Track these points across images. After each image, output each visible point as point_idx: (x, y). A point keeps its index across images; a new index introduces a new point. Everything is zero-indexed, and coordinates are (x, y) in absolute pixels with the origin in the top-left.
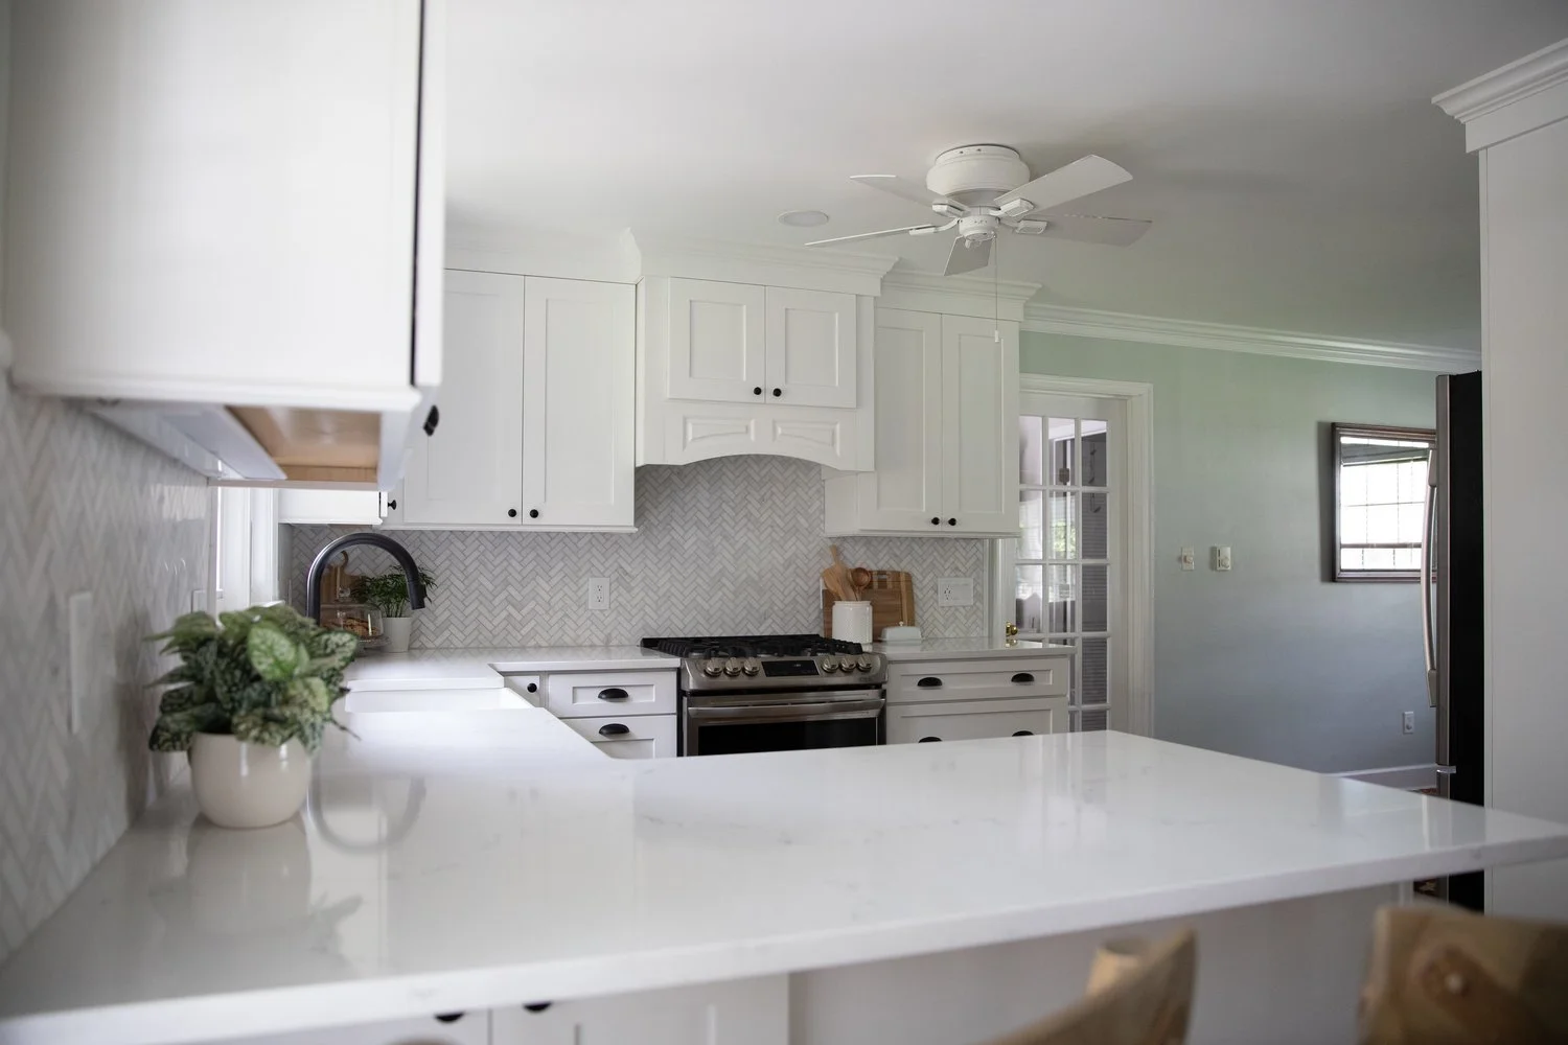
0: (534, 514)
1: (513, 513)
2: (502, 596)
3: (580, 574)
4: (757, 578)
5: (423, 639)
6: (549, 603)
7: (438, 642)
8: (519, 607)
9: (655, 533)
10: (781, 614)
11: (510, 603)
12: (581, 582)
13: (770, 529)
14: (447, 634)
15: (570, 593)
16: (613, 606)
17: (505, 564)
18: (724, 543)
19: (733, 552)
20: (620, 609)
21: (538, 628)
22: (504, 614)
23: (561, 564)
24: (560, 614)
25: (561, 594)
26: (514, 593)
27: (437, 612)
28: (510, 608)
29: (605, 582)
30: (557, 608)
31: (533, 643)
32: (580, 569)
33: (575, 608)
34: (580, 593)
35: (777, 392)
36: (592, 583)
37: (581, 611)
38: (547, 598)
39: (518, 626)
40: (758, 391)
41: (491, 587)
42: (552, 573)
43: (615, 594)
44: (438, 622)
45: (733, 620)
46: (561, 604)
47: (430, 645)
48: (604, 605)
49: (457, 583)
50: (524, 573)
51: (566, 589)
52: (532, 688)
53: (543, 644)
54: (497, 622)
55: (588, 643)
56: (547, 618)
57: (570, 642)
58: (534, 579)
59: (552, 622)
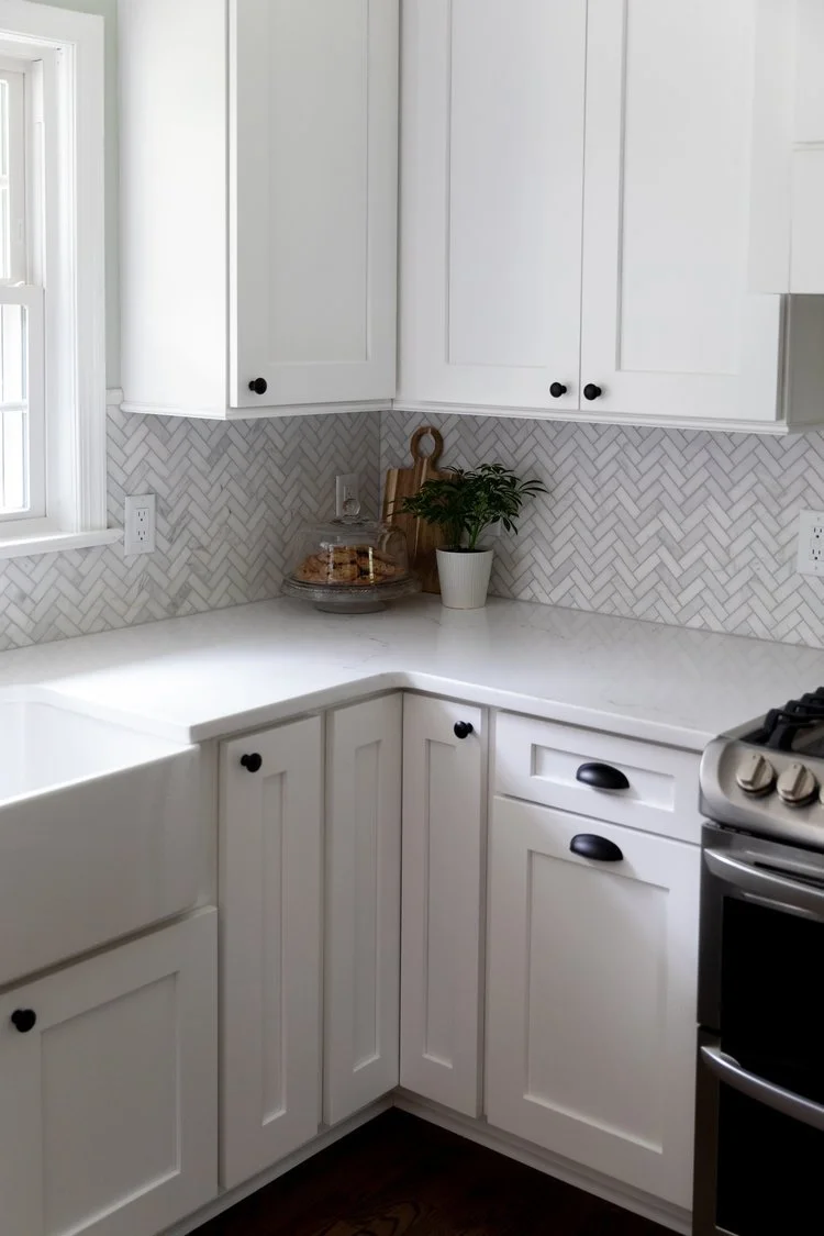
0: (593, 392)
1: (558, 390)
2: (652, 529)
3: (784, 501)
5: (534, 585)
6: (727, 550)
7: (555, 596)
8: (679, 553)
11: (663, 542)
12: (787, 515)
14: (567, 583)
15: (767, 537)
17: (658, 469)
21: (707, 596)
22: (654, 561)
23: (751, 478)
24: (746, 574)
25: (749, 536)
26: (671, 526)
27: (557, 545)
28: (663, 552)
30: (740, 562)
31: (696, 622)
32: (784, 492)
33: (773, 566)
34: (784, 537)
36: (806, 521)
37: (783, 574)
38: (725, 541)
39: (675, 587)
41: (634, 511)
42: (735, 494)
44: (557, 561)
46: (748, 555)
47: (544, 599)
49: (584, 496)
50: (688, 490)
51: (758, 527)
52: (463, 730)
53: (716, 627)
54: (640, 573)
55: (793, 638)
56: (723, 578)
57: (760, 630)
58: (704, 502)
59: (732, 587)
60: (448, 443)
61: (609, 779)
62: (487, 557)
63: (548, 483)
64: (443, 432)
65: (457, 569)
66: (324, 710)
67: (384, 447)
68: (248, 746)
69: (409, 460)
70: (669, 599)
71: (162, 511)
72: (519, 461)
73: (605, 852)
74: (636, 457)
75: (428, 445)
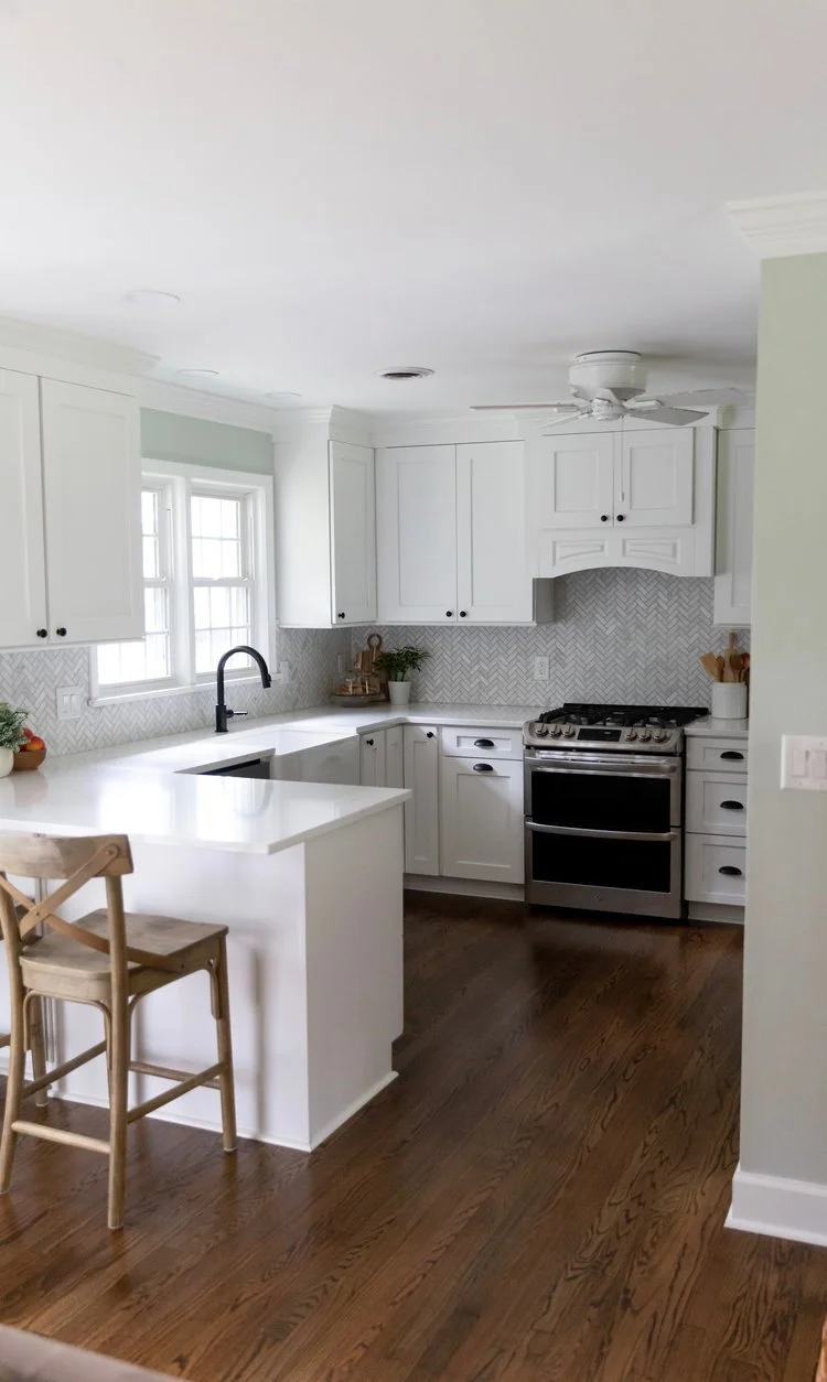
0: (463, 614)
1: (449, 614)
2: (476, 668)
3: (529, 653)
4: (665, 660)
5: (426, 695)
6: (506, 674)
7: (436, 699)
8: (487, 676)
9: (584, 622)
10: (685, 689)
11: (480, 673)
12: (529, 659)
13: (675, 620)
14: (441, 693)
15: (522, 667)
16: (552, 677)
18: (638, 631)
19: (645, 638)
20: (557, 680)
21: (500, 692)
22: (478, 680)
23: (515, 645)
24: (514, 682)
25: (515, 668)
26: (484, 666)
27: (435, 678)
28: (481, 677)
29: (546, 660)
30: (512, 678)
31: (496, 702)
32: (528, 650)
33: (525, 678)
34: (528, 667)
35: (621, 518)
36: (538, 659)
37: (530, 681)
38: (505, 670)
39: (486, 689)
40: (604, 518)
41: (468, 662)
42: (508, 653)
43: (553, 669)
44: (436, 685)
45: (644, 692)
46: (515, 675)
47: (430, 700)
48: (546, 677)
49: (446, 658)
50: (490, 652)
51: (518, 664)
52: (430, 735)
53: (503, 703)
54: (472, 686)
55: (533, 704)
56: (506, 684)
57: (521, 703)
58: (497, 656)
59: (509, 688)
60: (384, 641)
61: (486, 743)
62: (409, 683)
63: (432, 654)
64: (382, 635)
65: (398, 689)
66: (384, 728)
67: (353, 643)
68: (369, 737)
69: (366, 648)
70: (484, 695)
71: (290, 668)
72: (419, 644)
73: (486, 768)
74: (468, 641)
75: (375, 641)
